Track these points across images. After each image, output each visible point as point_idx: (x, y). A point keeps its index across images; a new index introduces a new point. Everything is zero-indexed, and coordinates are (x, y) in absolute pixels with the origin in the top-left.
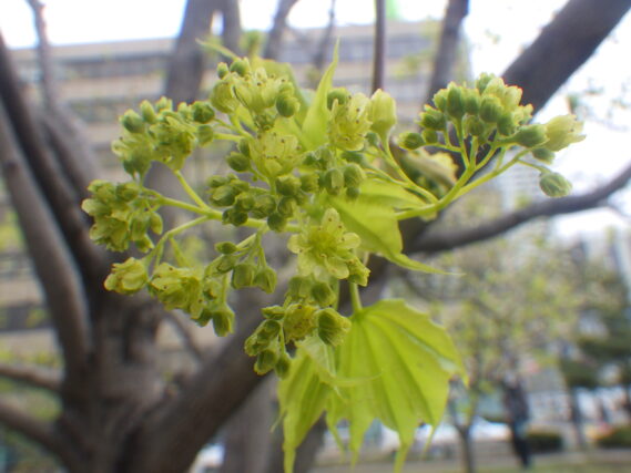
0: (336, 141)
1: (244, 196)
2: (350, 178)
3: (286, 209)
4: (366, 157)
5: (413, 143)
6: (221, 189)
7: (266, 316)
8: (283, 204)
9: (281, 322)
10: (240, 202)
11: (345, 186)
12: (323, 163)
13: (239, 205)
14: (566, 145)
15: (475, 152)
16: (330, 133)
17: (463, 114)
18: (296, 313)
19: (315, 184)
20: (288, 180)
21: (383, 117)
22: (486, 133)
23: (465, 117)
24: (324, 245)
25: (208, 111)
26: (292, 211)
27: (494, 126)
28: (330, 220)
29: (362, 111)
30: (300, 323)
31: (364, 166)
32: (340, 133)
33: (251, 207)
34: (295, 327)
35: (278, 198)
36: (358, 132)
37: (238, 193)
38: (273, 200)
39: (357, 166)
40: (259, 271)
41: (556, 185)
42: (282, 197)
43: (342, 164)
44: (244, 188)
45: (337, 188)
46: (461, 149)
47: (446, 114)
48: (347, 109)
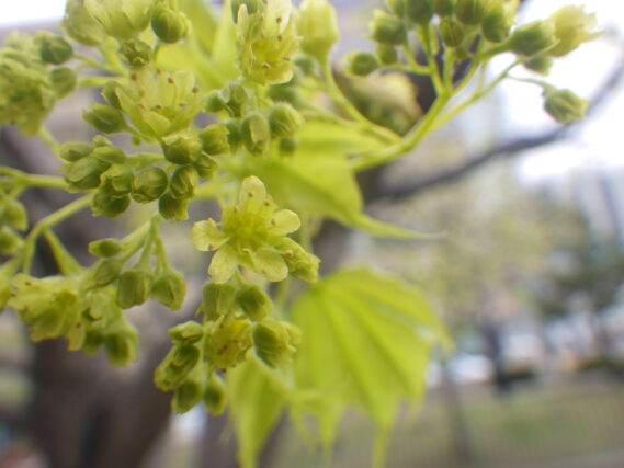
0: (250, 71)
1: (116, 171)
2: (278, 125)
3: (181, 185)
4: (301, 93)
5: (363, 66)
6: (82, 163)
7: (175, 342)
8: (177, 177)
9: (199, 345)
10: (109, 181)
11: (273, 137)
12: (234, 107)
13: (109, 187)
14: (575, 47)
15: (449, 70)
16: (241, 59)
17: (430, 17)
18: (218, 333)
19: (223, 143)
20: (179, 141)
21: (319, 33)
22: (466, 42)
23: (436, 20)
24: (248, 230)
25: (60, 46)
26: (191, 188)
27: (477, 30)
28: (250, 195)
29: (285, 21)
30: (225, 347)
31: (297, 105)
32: (254, 57)
33: (129, 186)
34: (220, 353)
35: (170, 169)
36: (283, 54)
37: (107, 167)
38: (161, 173)
39: (287, 107)
40: (156, 279)
41: (567, 105)
42: (176, 167)
43: (266, 105)
44: (117, 158)
45: (260, 143)
46: (430, 70)
47: (406, 21)
48: (261, 19)
